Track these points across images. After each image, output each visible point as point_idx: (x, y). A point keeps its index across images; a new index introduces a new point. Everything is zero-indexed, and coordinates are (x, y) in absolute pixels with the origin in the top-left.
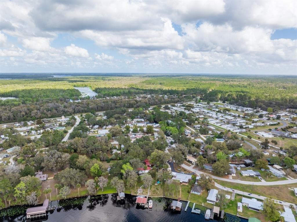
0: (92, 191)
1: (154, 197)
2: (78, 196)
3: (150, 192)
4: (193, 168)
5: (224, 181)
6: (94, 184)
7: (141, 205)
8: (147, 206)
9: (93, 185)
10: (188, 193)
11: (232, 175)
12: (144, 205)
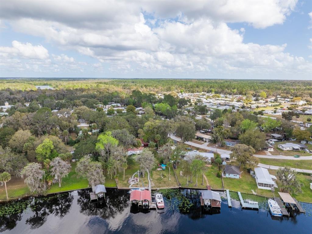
0: (37, 186)
1: (161, 188)
2: (5, 200)
3: (152, 181)
4: (208, 146)
5: (263, 158)
6: (40, 171)
7: (140, 203)
8: (153, 205)
9: (38, 173)
10: (218, 178)
11: (269, 150)
12: (147, 203)
